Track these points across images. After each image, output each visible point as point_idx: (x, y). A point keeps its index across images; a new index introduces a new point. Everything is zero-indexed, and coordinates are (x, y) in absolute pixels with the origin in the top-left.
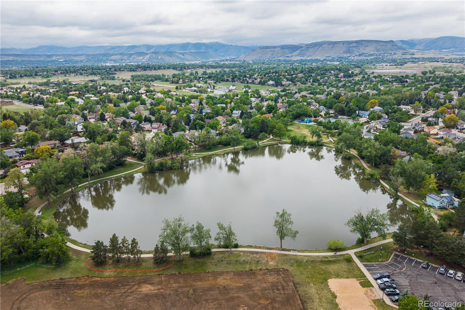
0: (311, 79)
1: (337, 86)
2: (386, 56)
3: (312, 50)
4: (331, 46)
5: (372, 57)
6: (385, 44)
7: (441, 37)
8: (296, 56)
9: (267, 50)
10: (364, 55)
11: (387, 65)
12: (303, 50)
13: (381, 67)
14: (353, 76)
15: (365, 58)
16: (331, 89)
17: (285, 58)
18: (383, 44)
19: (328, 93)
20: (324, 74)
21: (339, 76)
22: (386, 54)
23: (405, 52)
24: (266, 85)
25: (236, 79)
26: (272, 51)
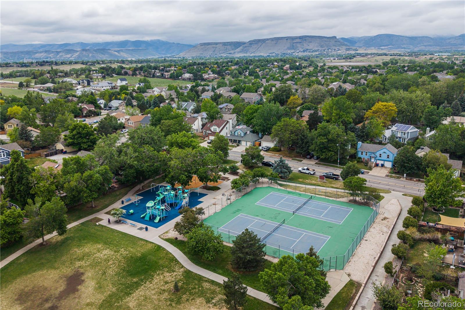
0: (246, 71)
1: (283, 79)
2: (331, 52)
3: (255, 46)
4: (274, 42)
5: (317, 53)
6: (328, 40)
7: (379, 35)
8: (239, 52)
9: (208, 46)
10: (309, 51)
11: (335, 59)
12: (246, 47)
13: (330, 60)
14: (301, 68)
15: (310, 54)
16: (272, 82)
17: (227, 55)
18: (326, 40)
19: (265, 89)
20: (266, 65)
21: (285, 68)
22: (330, 50)
23: (348, 48)
24: (179, 79)
25: (137, 72)
26: (213, 47)
